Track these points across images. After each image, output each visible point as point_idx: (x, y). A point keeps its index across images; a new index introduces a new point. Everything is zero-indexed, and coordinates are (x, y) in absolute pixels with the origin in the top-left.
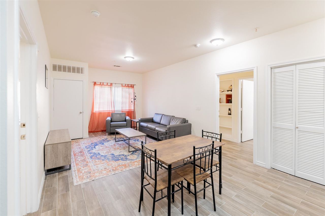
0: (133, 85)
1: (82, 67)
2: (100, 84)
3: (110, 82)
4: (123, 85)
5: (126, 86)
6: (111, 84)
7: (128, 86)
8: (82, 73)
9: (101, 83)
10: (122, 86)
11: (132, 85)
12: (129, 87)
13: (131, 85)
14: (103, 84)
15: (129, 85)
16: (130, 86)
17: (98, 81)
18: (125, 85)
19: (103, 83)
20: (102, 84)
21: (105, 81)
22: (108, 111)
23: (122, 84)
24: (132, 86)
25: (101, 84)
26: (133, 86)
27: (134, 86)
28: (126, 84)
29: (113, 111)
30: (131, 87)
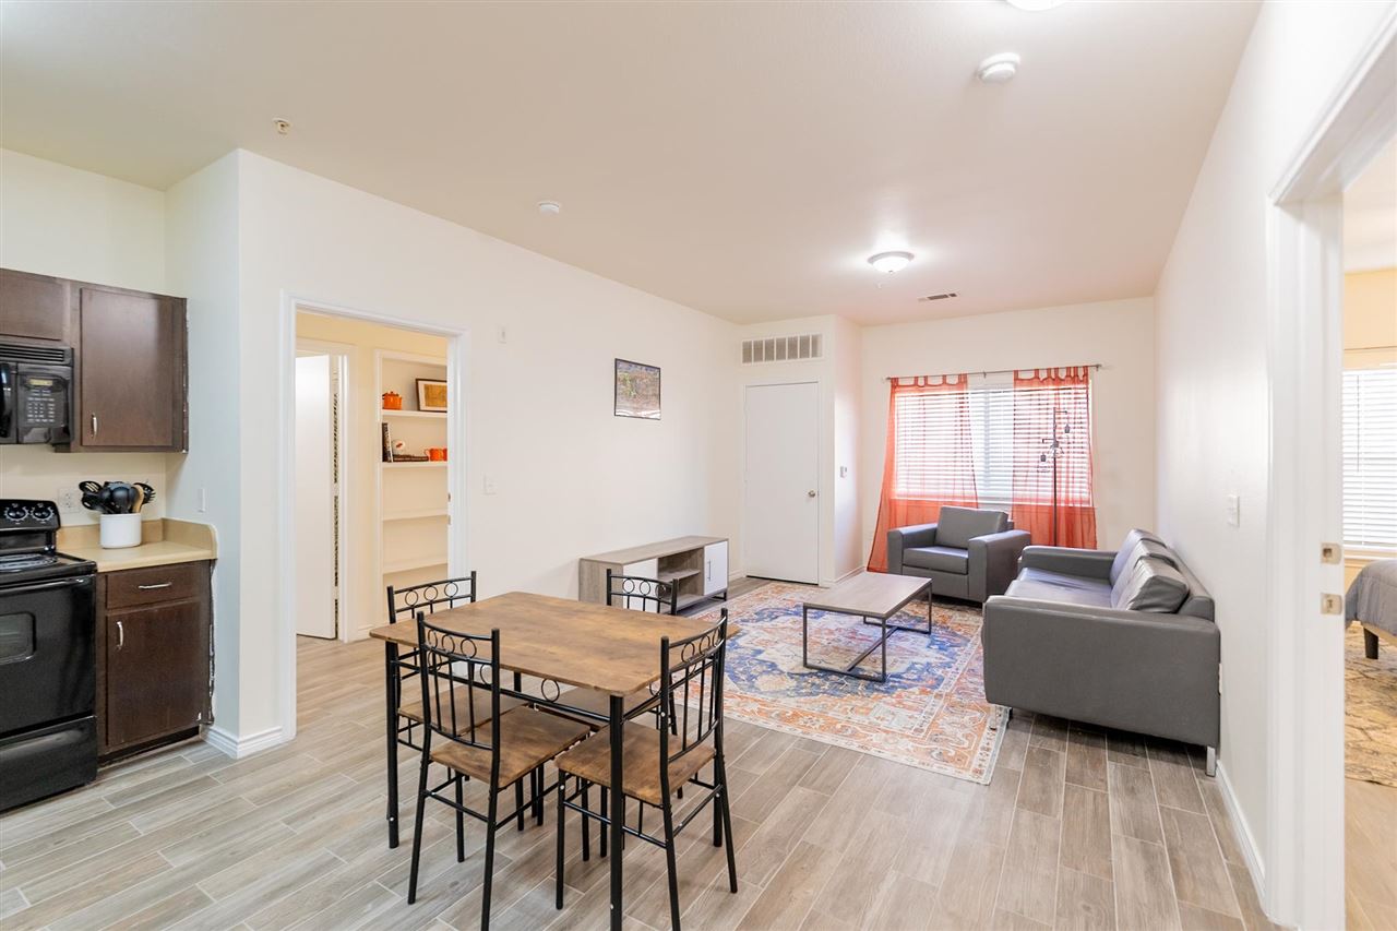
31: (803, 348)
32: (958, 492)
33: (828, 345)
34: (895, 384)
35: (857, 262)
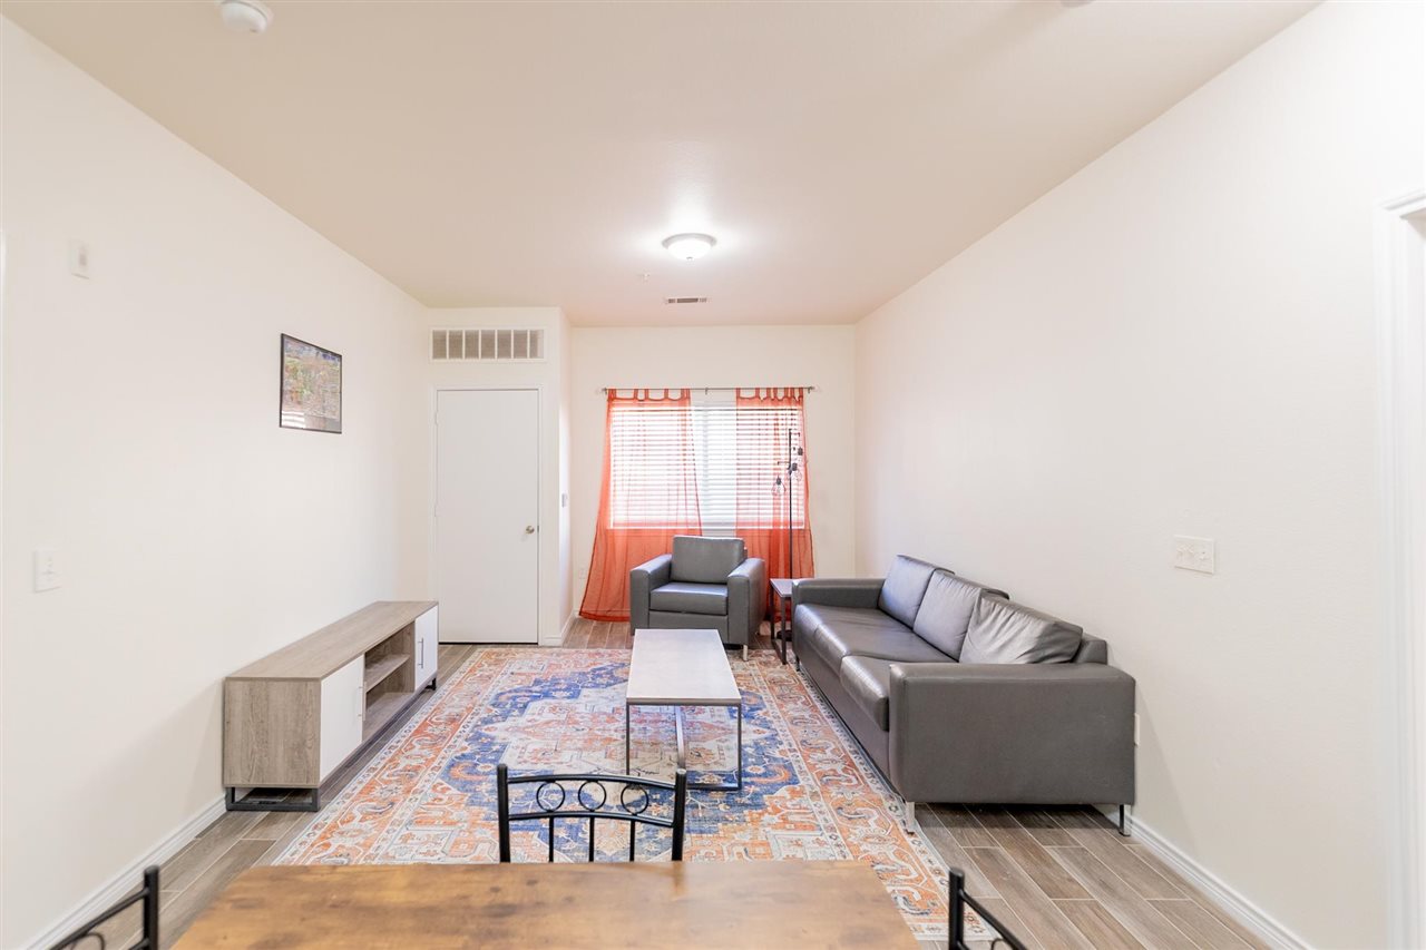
0: (801, 389)
1: (534, 328)
2: (635, 398)
3: (676, 383)
4: (743, 394)
5: (758, 396)
6: (685, 396)
7: (768, 397)
8: (534, 354)
9: (636, 391)
10: (738, 397)
11: (793, 389)
12: (775, 400)
13: (786, 389)
14: (647, 398)
15: (775, 389)
16: (781, 395)
17: (623, 385)
18: (752, 394)
19: (647, 391)
20: (641, 396)
21: (655, 381)
22: (671, 524)
23: (738, 390)
24: (794, 397)
25: (641, 398)
26: (797, 395)
27: (801, 396)
28: (758, 390)
29: (695, 524)
30: (790, 403)
31: (519, 344)
32: (682, 518)
33: (552, 344)
34: (612, 396)
35: (647, 245)
